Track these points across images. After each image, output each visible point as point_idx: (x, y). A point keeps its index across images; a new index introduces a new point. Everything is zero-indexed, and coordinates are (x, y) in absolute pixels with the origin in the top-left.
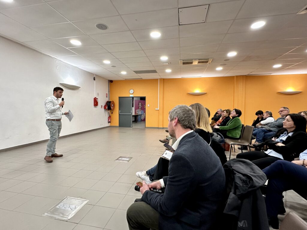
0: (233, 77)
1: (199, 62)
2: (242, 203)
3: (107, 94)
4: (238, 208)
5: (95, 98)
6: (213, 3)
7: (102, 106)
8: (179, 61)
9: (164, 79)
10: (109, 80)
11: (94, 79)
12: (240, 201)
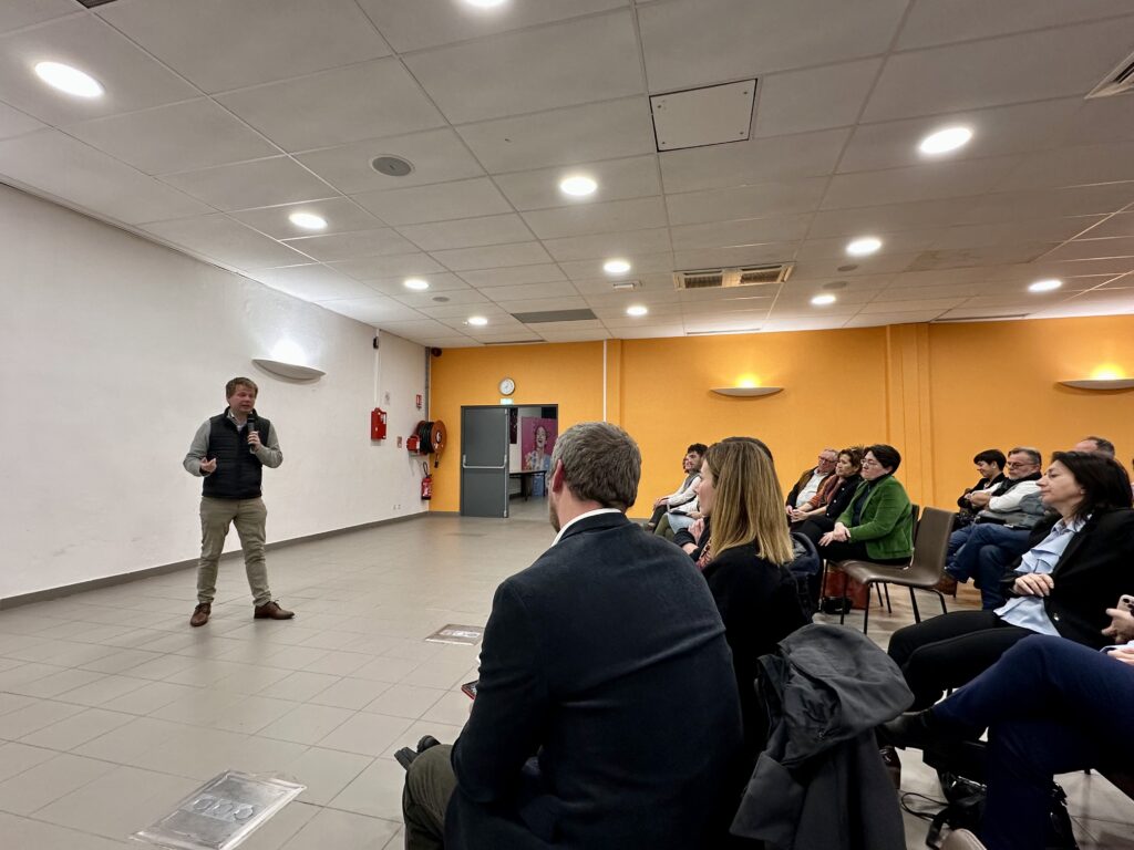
0: (883, 328)
1: (744, 279)
2: (804, 794)
3: (419, 396)
4: (790, 815)
5: (378, 410)
6: (767, 75)
7: (400, 439)
8: (673, 275)
9: (622, 341)
10: (428, 349)
11: (375, 346)
12: (797, 789)
